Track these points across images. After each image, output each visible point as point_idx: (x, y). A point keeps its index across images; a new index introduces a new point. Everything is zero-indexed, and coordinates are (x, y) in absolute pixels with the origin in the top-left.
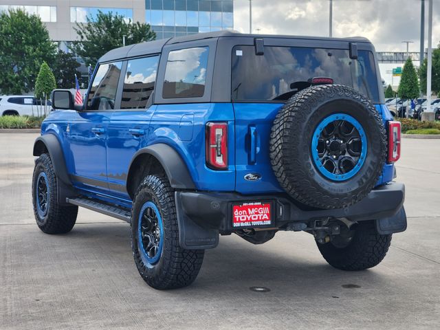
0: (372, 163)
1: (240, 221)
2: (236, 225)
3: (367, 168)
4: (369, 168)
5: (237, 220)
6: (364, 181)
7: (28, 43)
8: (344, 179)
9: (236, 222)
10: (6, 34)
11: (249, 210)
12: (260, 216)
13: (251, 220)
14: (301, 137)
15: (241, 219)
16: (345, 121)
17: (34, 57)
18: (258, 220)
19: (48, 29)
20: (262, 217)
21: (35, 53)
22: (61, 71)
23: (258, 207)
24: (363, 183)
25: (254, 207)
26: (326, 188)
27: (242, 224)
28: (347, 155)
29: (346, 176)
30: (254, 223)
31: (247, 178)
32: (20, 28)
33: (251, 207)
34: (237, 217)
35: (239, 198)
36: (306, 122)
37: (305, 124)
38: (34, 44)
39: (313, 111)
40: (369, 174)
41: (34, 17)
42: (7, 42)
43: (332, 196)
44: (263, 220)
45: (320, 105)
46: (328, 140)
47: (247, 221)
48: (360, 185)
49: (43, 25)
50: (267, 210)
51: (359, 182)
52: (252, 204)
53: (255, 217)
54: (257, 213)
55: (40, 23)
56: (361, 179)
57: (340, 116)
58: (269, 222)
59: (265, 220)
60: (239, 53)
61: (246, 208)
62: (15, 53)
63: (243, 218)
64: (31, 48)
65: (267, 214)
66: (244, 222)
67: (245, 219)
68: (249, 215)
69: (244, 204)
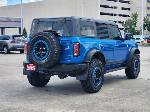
1: (28, 69)
2: (27, 69)
13: (31, 69)
18: (33, 69)
23: (33, 65)
25: (32, 65)
27: (29, 70)
28: (45, 52)
29: (43, 58)
30: (31, 70)
46: (41, 48)
47: (30, 69)
51: (45, 60)
54: (32, 67)
58: (35, 70)
59: (34, 69)
69: (29, 64)
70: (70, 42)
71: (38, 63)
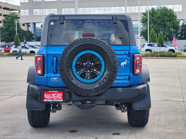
0: (107, 74)
1: (47, 99)
2: (45, 100)
3: (104, 77)
4: (105, 77)
5: (46, 98)
6: (102, 83)
7: (167, 21)
8: (91, 82)
9: (45, 99)
10: (159, 17)
11: (52, 94)
12: (58, 97)
13: (53, 99)
14: (65, 61)
15: (48, 98)
16: (91, 54)
17: (169, 27)
18: (57, 99)
19: (176, 14)
20: (59, 98)
21: (170, 25)
22: (183, 32)
23: (57, 93)
24: (101, 84)
25: (55, 93)
26: (79, 86)
27: (48, 100)
28: (95, 70)
29: (93, 80)
30: (54, 100)
31: (53, 80)
32: (164, 14)
33: (53, 93)
34: (46, 97)
35: (48, 88)
36: (68, 55)
37: (67, 56)
38: (170, 21)
39: (72, 50)
40: (105, 80)
41: (171, 10)
42: (158, 21)
43: (83, 90)
44: (59, 99)
45: (75, 46)
46: (85, 63)
47: (51, 99)
48: (99, 85)
49: (174, 13)
50: (61, 95)
51: (99, 84)
52: (53, 91)
53: (55, 98)
54: (56, 96)
55: (173, 12)
56: (100, 82)
57: (88, 52)
58: (62, 100)
59: (60, 99)
60: (52, 23)
61: (50, 93)
62: (162, 25)
63: (49, 98)
64: (169, 23)
65: (61, 97)
66: (49, 99)
67: (50, 98)
68: (52, 97)
69: (49, 91)
70: (127, 53)
71: (83, 88)
